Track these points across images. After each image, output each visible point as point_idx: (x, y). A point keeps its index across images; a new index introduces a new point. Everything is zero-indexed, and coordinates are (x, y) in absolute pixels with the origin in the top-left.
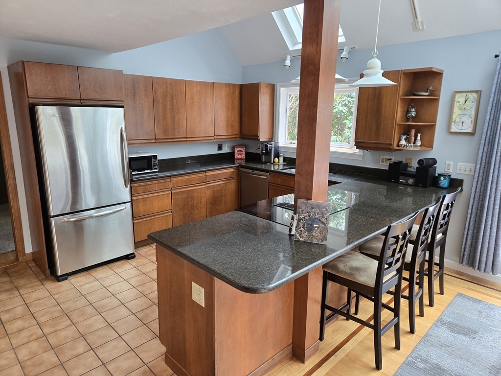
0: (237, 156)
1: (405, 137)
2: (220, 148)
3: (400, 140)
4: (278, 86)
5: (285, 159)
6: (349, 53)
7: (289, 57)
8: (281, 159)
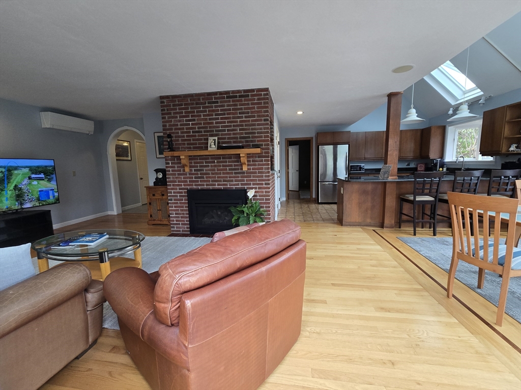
0: (419, 169)
1: (516, 145)
2: (408, 165)
3: (510, 147)
4: (447, 126)
5: (448, 169)
6: (485, 100)
7: (451, 109)
8: (445, 169)
